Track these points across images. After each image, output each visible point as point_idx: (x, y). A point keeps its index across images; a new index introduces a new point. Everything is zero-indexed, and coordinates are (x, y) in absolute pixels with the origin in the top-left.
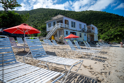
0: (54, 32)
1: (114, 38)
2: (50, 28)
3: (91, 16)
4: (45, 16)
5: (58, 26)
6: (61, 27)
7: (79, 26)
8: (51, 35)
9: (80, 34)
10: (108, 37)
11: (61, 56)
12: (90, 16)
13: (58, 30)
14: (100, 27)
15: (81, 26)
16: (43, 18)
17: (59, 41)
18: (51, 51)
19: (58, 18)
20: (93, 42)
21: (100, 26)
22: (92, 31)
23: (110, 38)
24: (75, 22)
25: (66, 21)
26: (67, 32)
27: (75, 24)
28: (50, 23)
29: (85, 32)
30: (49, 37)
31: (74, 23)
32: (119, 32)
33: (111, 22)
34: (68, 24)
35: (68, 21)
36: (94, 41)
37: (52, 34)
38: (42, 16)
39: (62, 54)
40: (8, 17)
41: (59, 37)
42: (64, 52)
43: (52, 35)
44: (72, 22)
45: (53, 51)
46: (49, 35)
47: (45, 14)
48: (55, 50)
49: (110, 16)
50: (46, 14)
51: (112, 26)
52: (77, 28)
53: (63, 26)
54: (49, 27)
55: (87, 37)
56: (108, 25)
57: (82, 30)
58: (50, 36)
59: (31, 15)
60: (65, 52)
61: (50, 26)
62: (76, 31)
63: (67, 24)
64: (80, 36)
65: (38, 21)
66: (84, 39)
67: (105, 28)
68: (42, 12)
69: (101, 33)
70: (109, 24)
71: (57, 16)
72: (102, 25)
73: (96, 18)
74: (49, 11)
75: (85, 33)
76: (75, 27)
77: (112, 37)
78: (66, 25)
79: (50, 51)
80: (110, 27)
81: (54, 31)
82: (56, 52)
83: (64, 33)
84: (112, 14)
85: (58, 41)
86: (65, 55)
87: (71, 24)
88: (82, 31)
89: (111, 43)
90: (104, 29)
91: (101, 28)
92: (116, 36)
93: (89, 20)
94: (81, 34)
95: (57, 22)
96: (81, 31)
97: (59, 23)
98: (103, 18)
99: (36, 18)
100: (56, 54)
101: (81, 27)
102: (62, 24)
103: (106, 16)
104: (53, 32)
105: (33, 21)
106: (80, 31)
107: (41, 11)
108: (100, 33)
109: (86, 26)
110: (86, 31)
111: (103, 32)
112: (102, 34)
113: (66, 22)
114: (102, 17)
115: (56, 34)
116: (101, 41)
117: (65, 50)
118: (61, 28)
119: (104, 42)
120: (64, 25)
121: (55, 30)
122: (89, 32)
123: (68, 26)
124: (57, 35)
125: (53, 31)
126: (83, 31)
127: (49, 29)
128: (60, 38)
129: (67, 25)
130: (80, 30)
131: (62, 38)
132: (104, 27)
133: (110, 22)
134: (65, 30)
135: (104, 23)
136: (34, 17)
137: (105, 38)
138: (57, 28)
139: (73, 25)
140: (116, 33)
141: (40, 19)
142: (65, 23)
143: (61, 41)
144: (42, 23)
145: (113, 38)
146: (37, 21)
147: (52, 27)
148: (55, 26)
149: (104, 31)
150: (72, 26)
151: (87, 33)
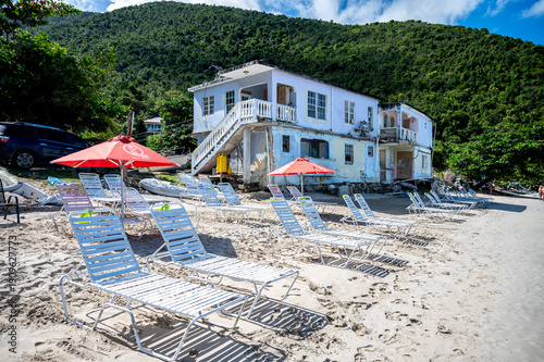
0: (226, 140)
1: (512, 165)
2: (209, 117)
3: (415, 49)
4: (183, 42)
5: (246, 112)
6: (260, 120)
7: (344, 112)
8: (213, 153)
9: (349, 148)
10: (485, 159)
11: (249, 253)
12: (407, 50)
13: (245, 132)
14: (456, 108)
15: (352, 111)
16: (175, 51)
17: (249, 179)
18: (217, 236)
19: (248, 74)
20: (405, 184)
21: (456, 103)
22: (406, 133)
23: (491, 167)
24: (323, 94)
25: (281, 88)
26: (286, 139)
27: (322, 104)
28: (208, 95)
29: (369, 140)
30: (207, 160)
31: (322, 97)
32: (537, 139)
33: (509, 81)
34: (292, 104)
35: (291, 90)
36: (412, 182)
37: (220, 146)
38: (169, 40)
39: (255, 248)
40: (19, 67)
41: (252, 163)
42: (261, 240)
43: (219, 153)
44: (311, 94)
45: (224, 236)
46: (207, 152)
47: (184, 31)
48: (229, 226)
49: (508, 53)
50: (188, 33)
51: (514, 103)
52: (334, 120)
53: (267, 114)
54: (205, 113)
55: (378, 160)
56: (496, 99)
57: (356, 130)
58: (210, 156)
59: (114, 34)
60: (265, 240)
61: (209, 109)
62: (330, 133)
63: (288, 102)
64: (349, 158)
65: (151, 69)
66: (363, 169)
67: (478, 111)
68: (171, 23)
69: (456, 134)
70: (502, 93)
71: (244, 69)
72: (466, 98)
73: (437, 62)
74: (206, 19)
75: (371, 144)
76: (322, 117)
77: (503, 160)
78: (281, 106)
79: (213, 235)
80: (502, 106)
81: (229, 132)
82: (232, 238)
83: (271, 142)
84: (519, 41)
85: (244, 179)
86: (262, 248)
87: (306, 104)
88: (356, 135)
89: (498, 189)
90: (475, 116)
91: (459, 112)
92: (519, 158)
93: (405, 69)
94: (351, 146)
95: (242, 92)
96: (353, 133)
97: (253, 101)
98: (471, 59)
99: (138, 53)
100: (233, 244)
101: (352, 116)
102: (264, 103)
103: (488, 53)
104: (222, 139)
105: (126, 65)
106: (349, 136)
107: (165, 19)
108: (455, 137)
109: (375, 110)
110: (376, 133)
111: (470, 133)
112: (465, 139)
113: (284, 94)
114: (467, 57)
115: (236, 147)
116: (450, 181)
117: (266, 230)
118: (260, 124)
119: (461, 182)
120: (272, 107)
121: (232, 128)
122: (388, 137)
123: (290, 115)
124: (242, 152)
125: (225, 136)
126: (363, 133)
127: (206, 122)
128: (253, 168)
129: (286, 110)
130: (347, 128)
131: (263, 166)
132: (475, 104)
133: (503, 81)
134: (278, 132)
135: (477, 88)
136: (131, 48)
137: (469, 164)
138: (243, 123)
139: (317, 107)
140: (523, 141)
141: (159, 56)
142: (281, 100)
143: (257, 181)
144: (169, 78)
145: (505, 165)
146: (144, 65)
147: (220, 113)
148: (232, 111)
149: (473, 125)
150: (311, 113)
151: (380, 142)
